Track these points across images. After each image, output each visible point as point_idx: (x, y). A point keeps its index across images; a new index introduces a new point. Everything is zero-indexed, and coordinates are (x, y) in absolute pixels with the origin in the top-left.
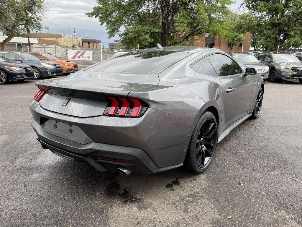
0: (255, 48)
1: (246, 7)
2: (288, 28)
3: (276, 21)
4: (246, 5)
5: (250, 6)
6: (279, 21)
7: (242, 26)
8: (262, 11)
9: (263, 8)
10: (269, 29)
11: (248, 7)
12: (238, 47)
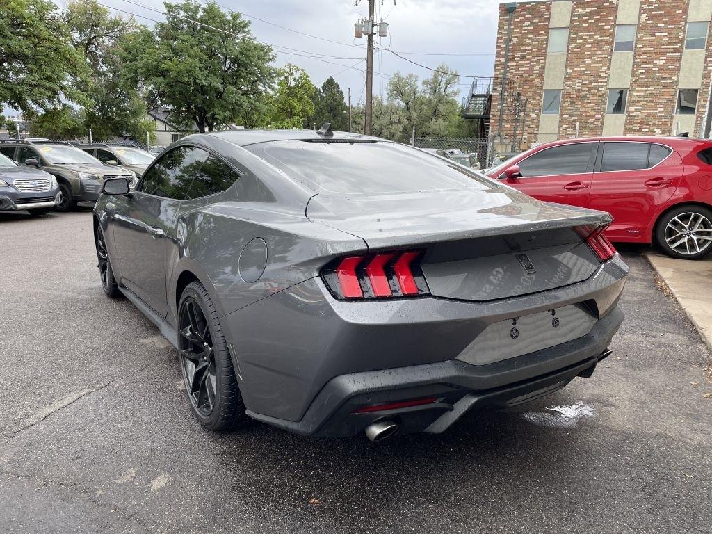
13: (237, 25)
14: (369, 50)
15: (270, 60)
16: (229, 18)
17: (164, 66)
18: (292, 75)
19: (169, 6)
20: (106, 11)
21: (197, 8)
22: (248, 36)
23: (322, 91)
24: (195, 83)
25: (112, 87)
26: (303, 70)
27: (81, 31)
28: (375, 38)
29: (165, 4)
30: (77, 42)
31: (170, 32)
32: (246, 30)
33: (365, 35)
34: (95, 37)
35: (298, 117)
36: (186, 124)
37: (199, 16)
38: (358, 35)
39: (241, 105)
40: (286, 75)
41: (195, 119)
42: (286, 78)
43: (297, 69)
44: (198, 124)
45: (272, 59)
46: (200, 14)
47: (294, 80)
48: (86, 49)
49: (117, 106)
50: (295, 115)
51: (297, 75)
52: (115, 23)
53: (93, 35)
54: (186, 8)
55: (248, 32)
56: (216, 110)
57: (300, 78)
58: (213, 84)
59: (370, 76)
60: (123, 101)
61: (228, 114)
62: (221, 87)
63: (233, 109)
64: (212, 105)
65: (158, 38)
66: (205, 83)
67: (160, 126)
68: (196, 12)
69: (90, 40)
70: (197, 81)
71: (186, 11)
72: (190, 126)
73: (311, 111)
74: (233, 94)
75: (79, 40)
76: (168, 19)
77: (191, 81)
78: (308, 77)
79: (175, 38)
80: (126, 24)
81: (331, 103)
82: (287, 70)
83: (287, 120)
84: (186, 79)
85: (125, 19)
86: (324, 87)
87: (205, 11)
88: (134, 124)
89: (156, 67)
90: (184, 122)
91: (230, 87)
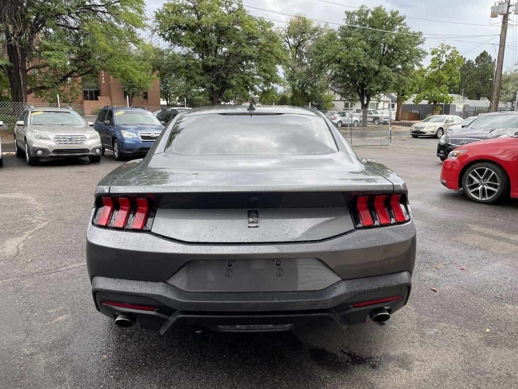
0: (168, 102)
1: (160, 35)
2: (227, 75)
3: (210, 63)
4: (159, 33)
5: (166, 35)
6: (214, 64)
7: (160, 66)
8: (189, 45)
9: (190, 42)
10: (202, 75)
11: (164, 36)
12: (141, 98)
13: (394, 20)
14: (503, 27)
15: (420, 43)
16: (389, 16)
17: (338, 56)
18: (443, 52)
19: (348, 14)
20: (311, 22)
21: (367, 12)
22: (404, 27)
23: (475, 63)
24: (358, 66)
25: (309, 73)
26: (454, 48)
27: (295, 37)
28: (510, 16)
29: (346, 12)
30: (292, 45)
31: (346, 32)
32: (402, 23)
33: (501, 14)
34: (302, 41)
35: (445, 85)
36: (352, 96)
37: (368, 17)
38: (494, 15)
39: (391, 80)
40: (439, 53)
41: (358, 91)
42: (439, 55)
43: (449, 48)
44: (359, 94)
45: (421, 42)
46: (370, 15)
47: (446, 56)
48: (297, 49)
49: (311, 85)
50: (443, 84)
51: (448, 53)
52: (316, 30)
53: (302, 40)
54: (360, 13)
55: (404, 24)
56: (372, 85)
57: (451, 54)
58: (372, 65)
59: (502, 48)
60: (315, 82)
61: (380, 87)
62: (377, 67)
63: (385, 83)
64: (370, 81)
65: (339, 37)
66: (365, 66)
67: (338, 97)
68: (367, 15)
69: (299, 43)
70: (360, 64)
71: (359, 15)
72: (355, 97)
73: (457, 80)
74: (386, 71)
75: (293, 44)
76: (347, 23)
77: (356, 64)
78: (458, 53)
79: (350, 35)
80: (323, 29)
81: (482, 72)
82: (440, 49)
83: (435, 88)
84: (352, 64)
85: (322, 26)
86: (477, 60)
87: (373, 13)
88: (320, 97)
89: (334, 57)
90: (351, 94)
91: (385, 67)
